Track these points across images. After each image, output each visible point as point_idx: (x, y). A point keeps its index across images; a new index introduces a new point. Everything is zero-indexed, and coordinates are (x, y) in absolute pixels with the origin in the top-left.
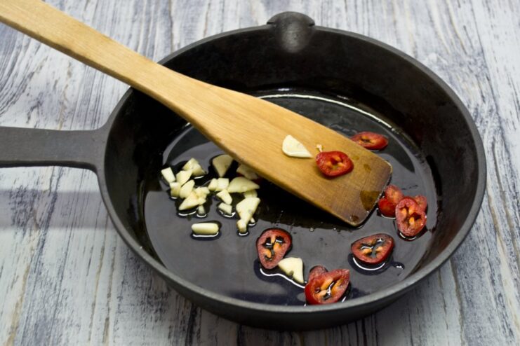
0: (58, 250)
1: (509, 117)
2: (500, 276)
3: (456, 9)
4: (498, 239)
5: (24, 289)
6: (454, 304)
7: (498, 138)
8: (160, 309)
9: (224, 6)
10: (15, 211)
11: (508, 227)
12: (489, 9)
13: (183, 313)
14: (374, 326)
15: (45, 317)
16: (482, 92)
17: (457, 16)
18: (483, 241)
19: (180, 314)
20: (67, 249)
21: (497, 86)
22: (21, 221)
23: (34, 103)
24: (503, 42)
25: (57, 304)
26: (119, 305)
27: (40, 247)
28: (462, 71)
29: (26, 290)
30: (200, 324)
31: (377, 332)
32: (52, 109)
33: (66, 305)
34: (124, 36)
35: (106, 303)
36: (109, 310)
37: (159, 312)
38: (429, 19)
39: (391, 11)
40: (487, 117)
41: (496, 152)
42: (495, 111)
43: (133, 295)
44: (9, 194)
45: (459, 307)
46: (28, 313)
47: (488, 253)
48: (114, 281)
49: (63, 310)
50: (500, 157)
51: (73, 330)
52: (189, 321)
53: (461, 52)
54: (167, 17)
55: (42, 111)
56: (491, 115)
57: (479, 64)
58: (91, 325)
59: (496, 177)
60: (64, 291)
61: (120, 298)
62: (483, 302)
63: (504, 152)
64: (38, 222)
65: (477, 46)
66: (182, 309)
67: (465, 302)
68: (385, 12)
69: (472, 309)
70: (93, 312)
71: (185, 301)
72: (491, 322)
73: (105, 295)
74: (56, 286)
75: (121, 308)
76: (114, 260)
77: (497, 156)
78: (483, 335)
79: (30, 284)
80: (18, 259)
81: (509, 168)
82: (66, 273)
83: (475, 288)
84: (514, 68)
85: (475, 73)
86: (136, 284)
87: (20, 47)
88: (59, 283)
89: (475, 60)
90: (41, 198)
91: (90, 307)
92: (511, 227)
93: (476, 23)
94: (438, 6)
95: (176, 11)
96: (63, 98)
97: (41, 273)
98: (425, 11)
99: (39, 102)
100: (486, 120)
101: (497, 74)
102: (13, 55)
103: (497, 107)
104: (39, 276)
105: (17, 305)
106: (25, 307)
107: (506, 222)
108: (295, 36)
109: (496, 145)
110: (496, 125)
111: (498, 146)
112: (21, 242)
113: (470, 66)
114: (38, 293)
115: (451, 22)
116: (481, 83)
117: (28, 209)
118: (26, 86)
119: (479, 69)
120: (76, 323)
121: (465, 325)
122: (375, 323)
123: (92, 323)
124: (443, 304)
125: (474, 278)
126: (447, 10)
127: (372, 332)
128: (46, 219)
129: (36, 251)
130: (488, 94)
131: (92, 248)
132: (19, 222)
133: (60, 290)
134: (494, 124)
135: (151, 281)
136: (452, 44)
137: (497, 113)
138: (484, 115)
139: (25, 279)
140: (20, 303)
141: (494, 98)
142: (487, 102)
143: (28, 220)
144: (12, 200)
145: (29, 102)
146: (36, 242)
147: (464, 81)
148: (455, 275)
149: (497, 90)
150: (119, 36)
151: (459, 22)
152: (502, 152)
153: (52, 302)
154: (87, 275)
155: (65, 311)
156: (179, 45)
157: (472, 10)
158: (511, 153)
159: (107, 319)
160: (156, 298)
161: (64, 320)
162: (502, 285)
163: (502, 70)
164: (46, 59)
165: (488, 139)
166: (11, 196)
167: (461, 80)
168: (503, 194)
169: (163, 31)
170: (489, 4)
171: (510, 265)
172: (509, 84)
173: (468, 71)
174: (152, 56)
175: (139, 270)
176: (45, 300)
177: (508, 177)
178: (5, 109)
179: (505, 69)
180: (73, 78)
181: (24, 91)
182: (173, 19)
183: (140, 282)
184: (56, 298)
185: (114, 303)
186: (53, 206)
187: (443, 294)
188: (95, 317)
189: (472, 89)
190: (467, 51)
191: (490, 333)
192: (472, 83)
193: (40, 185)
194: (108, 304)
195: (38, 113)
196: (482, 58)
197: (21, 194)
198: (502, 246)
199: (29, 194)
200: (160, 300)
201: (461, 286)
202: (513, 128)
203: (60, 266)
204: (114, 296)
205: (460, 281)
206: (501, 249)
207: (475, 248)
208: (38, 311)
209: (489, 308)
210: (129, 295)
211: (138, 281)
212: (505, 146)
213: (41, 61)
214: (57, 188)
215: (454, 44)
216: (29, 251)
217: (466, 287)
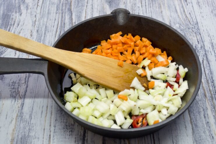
0: (29, 108)
1: (209, 50)
2: (207, 114)
3: (186, 6)
4: (206, 99)
5: (16, 123)
6: (189, 126)
7: (205, 58)
8: (71, 131)
9: (92, 6)
10: (11, 92)
11: (210, 95)
12: (199, 6)
13: (80, 132)
14: (157, 136)
15: (25, 135)
16: (198, 40)
17: (187, 9)
18: (200, 100)
19: (79, 132)
20: (33, 107)
22: (14, 96)
24: (206, 19)
25: (29, 129)
26: (54, 129)
27: (22, 106)
28: (189, 31)
30: (87, 137)
31: (159, 138)
33: (33, 130)
34: (53, 19)
35: (49, 128)
36: (50, 131)
37: (71, 132)
38: (175, 10)
39: (160, 7)
41: (204, 64)
42: (203, 47)
43: (60, 125)
44: (8, 85)
45: (192, 128)
46: (18, 133)
47: (202, 105)
48: (52, 119)
50: (206, 66)
51: (36, 140)
52: (83, 136)
53: (189, 23)
54: (70, 11)
56: (201, 49)
57: (196, 28)
58: (43, 138)
59: (204, 74)
60: (32, 124)
61: (55, 126)
62: (201, 125)
63: (207, 64)
64: (21, 96)
65: (195, 21)
66: (80, 130)
67: (194, 125)
68: (157, 7)
69: (197, 128)
70: (44, 132)
71: (81, 127)
72: (205, 134)
73: (49, 126)
74: (29, 122)
75: (55, 130)
76: (52, 111)
77: (204, 65)
78: (202, 138)
79: (18, 121)
80: (13, 111)
81: (210, 70)
82: (33, 117)
83: (198, 120)
84: (210, 30)
85: (195, 32)
86: (61, 120)
87: (11, 25)
88: (30, 121)
89: (195, 27)
90: (21, 86)
91: (43, 131)
92: (211, 94)
94: (179, 5)
95: (73, 9)
97: (22, 117)
98: (174, 7)
100: (200, 51)
101: (203, 32)
102: (8, 28)
103: (204, 46)
104: (22, 118)
105: (13, 130)
106: (17, 131)
107: (209, 92)
108: (122, 18)
109: (204, 61)
110: (204, 53)
112: (14, 104)
113: (193, 29)
114: (22, 125)
115: (184, 11)
116: (197, 36)
117: (17, 91)
119: (196, 30)
120: (37, 137)
121: (194, 135)
123: (44, 137)
124: (185, 127)
125: (197, 115)
126: (183, 6)
127: (157, 138)
128: (24, 95)
129: (20, 108)
130: (200, 40)
131: (43, 106)
133: (30, 124)
135: (67, 120)
136: (185, 20)
137: (204, 48)
138: (199, 49)
139: (16, 119)
140: (14, 129)
141: (203, 42)
142: (200, 44)
143: (16, 95)
144: (10, 87)
146: (20, 104)
147: (190, 35)
148: (190, 115)
149: (204, 38)
150: (51, 19)
151: (188, 11)
153: (27, 129)
154: (41, 117)
155: (33, 132)
156: (75, 23)
157: (193, 6)
158: (210, 64)
159: (50, 135)
160: (69, 126)
161: (33, 136)
162: (208, 118)
163: (205, 30)
164: (22, 29)
165: (201, 58)
166: (9, 86)
167: (189, 35)
168: (207, 81)
169: (68, 17)
170: (199, 4)
171: (211, 110)
172: (209, 36)
173: (192, 31)
174: (64, 27)
175: (62, 115)
176: (24, 128)
177: (209, 74)
178: (6, 50)
179: (207, 30)
180: (33, 37)
182: (72, 12)
183: (63, 120)
184: (29, 127)
185: (52, 128)
186: (27, 89)
187: (185, 122)
188: (45, 134)
189: (194, 38)
190: (191, 23)
191: (204, 138)
192: (194, 36)
193: (21, 81)
194: (50, 129)
196: (197, 26)
197: (13, 84)
198: (208, 102)
199: (17, 85)
200: (71, 127)
201: (192, 119)
202: (210, 54)
203: (30, 114)
204: (52, 126)
205: (191, 117)
206: (208, 103)
207: (197, 103)
208: (22, 132)
209: (204, 128)
210: (58, 125)
211: (62, 120)
212: (208, 61)
213: (19, 30)
214: (28, 82)
215: (186, 20)
216: (17, 108)
217: (194, 119)
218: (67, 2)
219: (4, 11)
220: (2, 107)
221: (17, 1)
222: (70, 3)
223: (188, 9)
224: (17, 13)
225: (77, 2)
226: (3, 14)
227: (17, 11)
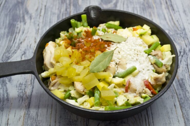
0: (35, 106)
3: (174, 14)
5: (24, 121)
10: (18, 92)
12: (186, 14)
16: (185, 44)
17: (174, 17)
20: (39, 106)
23: (23, 53)
26: (59, 125)
27: (29, 105)
28: (178, 36)
29: (25, 121)
32: (30, 55)
35: (54, 125)
38: (164, 18)
43: (64, 121)
44: (16, 86)
45: (184, 122)
48: (57, 117)
53: (177, 29)
55: (26, 55)
57: (184, 33)
60: (39, 121)
61: (60, 123)
64: (27, 96)
65: (182, 27)
67: (186, 120)
69: (188, 122)
73: (54, 122)
74: (35, 119)
76: (56, 109)
79: (26, 119)
80: (21, 110)
82: (39, 114)
83: (189, 114)
87: (16, 33)
88: (36, 118)
89: (182, 32)
90: (28, 87)
93: (181, 19)
94: (167, 13)
97: (30, 115)
98: (163, 15)
99: (25, 52)
100: (188, 53)
102: (14, 36)
104: (29, 116)
112: (22, 103)
114: (29, 122)
115: (172, 19)
116: (185, 40)
117: (23, 91)
118: (20, 47)
119: (184, 36)
124: (178, 121)
125: (188, 111)
126: (171, 15)
128: (30, 95)
129: (27, 107)
130: (188, 44)
131: (48, 105)
132: (20, 96)
133: (37, 121)
135: (71, 117)
136: (173, 27)
139: (24, 117)
142: (188, 47)
144: (17, 88)
145: (21, 53)
146: (27, 104)
147: (179, 40)
148: (182, 110)
153: (34, 125)
154: (47, 115)
157: (180, 14)
160: (73, 122)
164: (27, 37)
166: (17, 87)
167: (178, 40)
170: (186, 12)
173: (180, 36)
175: (66, 112)
176: (32, 125)
178: (13, 55)
181: (19, 49)
184: (36, 124)
185: (57, 124)
186: (33, 90)
187: (178, 117)
189: (182, 42)
190: (179, 29)
193: (27, 83)
195: (25, 56)
196: (184, 31)
197: (20, 86)
199: (23, 86)
200: (74, 123)
201: (184, 114)
203: (37, 112)
204: (57, 122)
205: (183, 112)
207: (188, 100)
211: (66, 116)
213: (24, 38)
214: (33, 84)
216: (25, 107)
217: (186, 114)
219: (9, 21)
221: (21, 12)
222: (69, 13)
223: (176, 17)
224: (22, 23)
226: (9, 23)
227: (22, 21)
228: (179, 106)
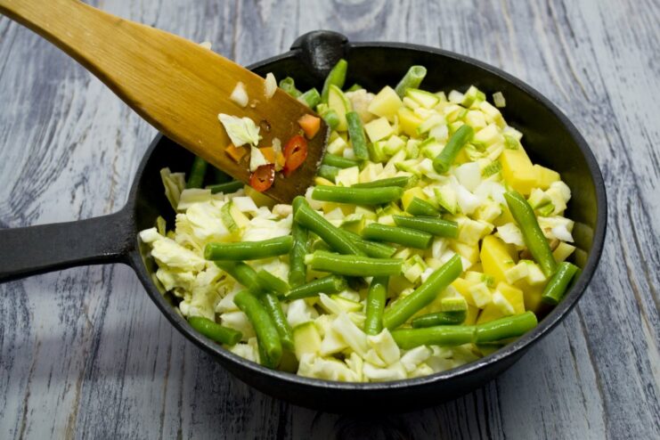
0: (116, 352)
1: (646, 173)
2: (648, 362)
3: (573, 50)
4: (642, 319)
5: (77, 400)
6: (595, 398)
7: (634, 199)
8: (243, 418)
10: (62, 308)
11: (653, 304)
13: (270, 421)
14: (500, 428)
16: (610, 146)
17: (575, 58)
18: (625, 321)
19: (267, 422)
20: (127, 350)
21: (628, 137)
22: (71, 319)
23: (78, 179)
24: (632, 86)
25: (118, 416)
26: (193, 415)
27: (94, 348)
28: (585, 121)
29: (81, 401)
30: (291, 434)
31: (504, 435)
32: (101, 185)
33: (129, 416)
35: (177, 413)
36: (181, 420)
37: (241, 421)
38: (542, 62)
39: (496, 54)
40: (619, 174)
41: (633, 216)
42: (628, 167)
43: (209, 402)
44: (54, 288)
45: (602, 402)
46: (84, 428)
47: (631, 335)
48: (185, 386)
49: (126, 422)
50: (638, 221)
52: (278, 431)
53: (583, 99)
55: (88, 187)
56: (623, 172)
57: (605, 112)
59: (635, 245)
60: (126, 400)
61: (194, 406)
62: (630, 394)
63: (642, 215)
64: (90, 319)
65: (600, 92)
66: (269, 416)
67: (608, 395)
69: (617, 403)
70: (162, 424)
71: (272, 407)
72: (641, 418)
73: (176, 403)
74: (116, 394)
75: (196, 418)
76: (183, 361)
77: (634, 220)
78: (633, 434)
79: (84, 393)
80: (69, 364)
81: (650, 234)
82: (128, 379)
83: (619, 378)
84: (647, 116)
85: (601, 123)
86: (211, 388)
87: (58, 114)
88: (119, 390)
90: (92, 291)
91: (158, 419)
93: (598, 65)
94: (552, 47)
96: (112, 172)
97: (97, 380)
98: (537, 54)
99: (84, 178)
100: (617, 177)
101: (627, 124)
102: (51, 123)
103: (630, 162)
104: (95, 384)
105: (71, 419)
106: (80, 420)
107: (650, 298)
109: (632, 207)
110: (630, 183)
111: (635, 209)
112: (72, 343)
113: (594, 116)
114: (95, 404)
115: (568, 64)
116: (609, 134)
117: (78, 304)
118: (68, 159)
119: (605, 119)
121: (610, 422)
122: (502, 424)
123: (161, 438)
124: (581, 399)
125: (617, 366)
126: (563, 52)
127: (499, 435)
128: (100, 314)
129: (90, 354)
130: (618, 147)
131: (157, 348)
132: (68, 321)
133: (121, 399)
134: (628, 183)
135: (230, 386)
136: (571, 90)
137: (631, 170)
138: (615, 172)
139: (78, 388)
140: (73, 416)
141: (626, 152)
142: (618, 157)
143: (78, 317)
144: (59, 295)
145: (73, 178)
146: (89, 343)
148: (594, 364)
149: (628, 141)
151: (578, 64)
152: (640, 215)
153: (112, 415)
154: (153, 380)
155: (129, 424)
157: (592, 50)
158: (651, 215)
159: (180, 432)
160: (237, 404)
161: (128, 435)
162: (651, 373)
163: (632, 119)
164: (90, 127)
165: (622, 200)
166: (57, 289)
168: (644, 265)
170: (612, 42)
171: (658, 348)
172: (643, 135)
173: (592, 121)
175: (214, 372)
176: (103, 413)
177: (649, 245)
178: (45, 187)
179: (637, 118)
180: (123, 147)
181: (65, 166)
183: (217, 386)
184: (116, 409)
185: (187, 412)
186: (108, 300)
187: (581, 387)
188: (164, 430)
189: (599, 142)
190: (590, 98)
191: (641, 431)
192: (599, 136)
193: (90, 276)
195: (84, 190)
196: (607, 105)
198: (648, 327)
200: (241, 406)
201: (602, 376)
202: (650, 185)
203: (120, 371)
204: (186, 405)
205: (600, 370)
206: (647, 330)
207: (615, 331)
208: (96, 425)
209: (638, 402)
210: (203, 402)
212: (643, 208)
213: (84, 129)
214: (111, 279)
215: (573, 89)
216: (81, 355)
217: (608, 377)
218: (220, 46)
219: (36, 75)
220: (37, 353)
222: (229, 47)
223: (579, 57)
224: (77, 82)
225: (250, 46)
226: (35, 84)
227: (76, 74)
228: (587, 350)
